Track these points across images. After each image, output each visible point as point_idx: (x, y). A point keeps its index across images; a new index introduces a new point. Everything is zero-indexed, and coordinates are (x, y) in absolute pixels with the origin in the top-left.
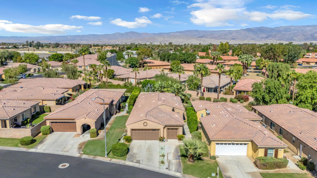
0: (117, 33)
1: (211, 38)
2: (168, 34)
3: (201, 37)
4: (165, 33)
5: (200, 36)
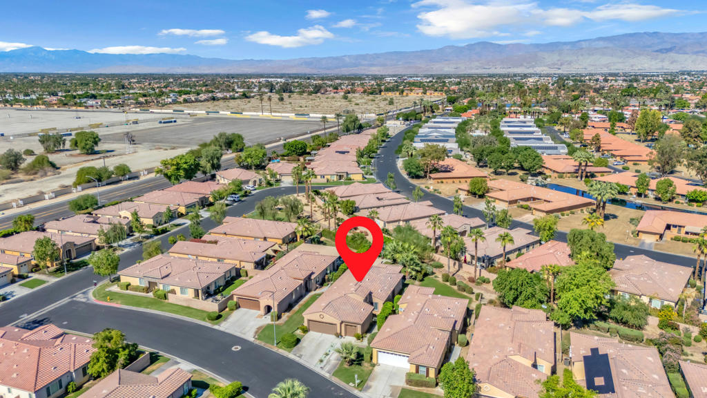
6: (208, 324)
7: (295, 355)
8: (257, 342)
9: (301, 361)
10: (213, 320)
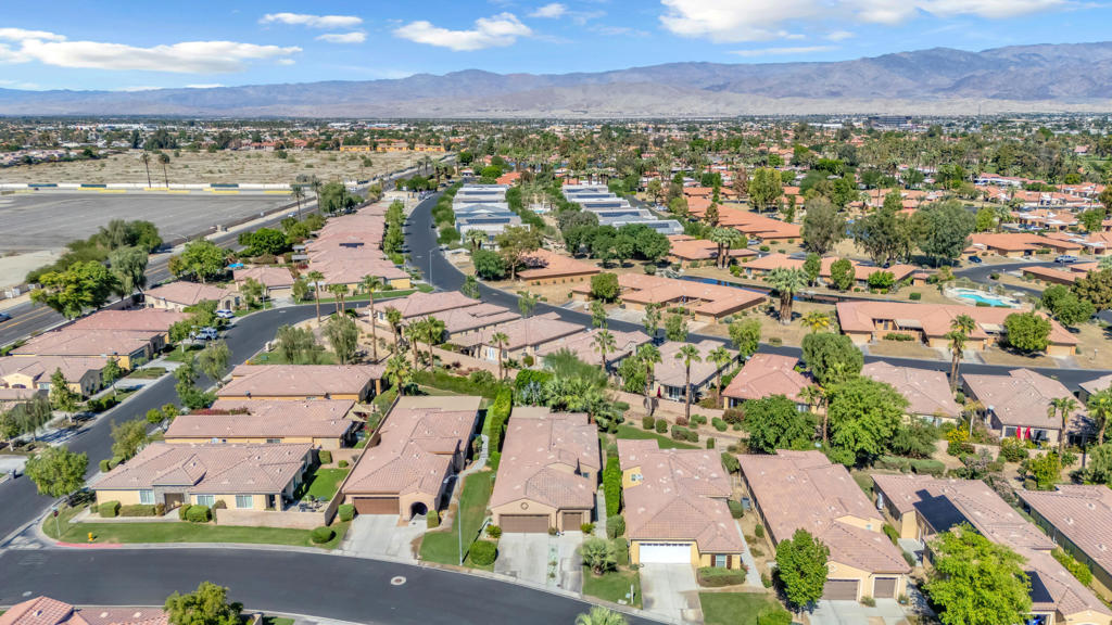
0: (420, 75)
1: (755, 91)
2: (600, 76)
3: (718, 86)
4: (590, 75)
5: (716, 83)
6: (321, 550)
7: (504, 573)
8: (426, 565)
9: (520, 581)
10: (324, 541)
